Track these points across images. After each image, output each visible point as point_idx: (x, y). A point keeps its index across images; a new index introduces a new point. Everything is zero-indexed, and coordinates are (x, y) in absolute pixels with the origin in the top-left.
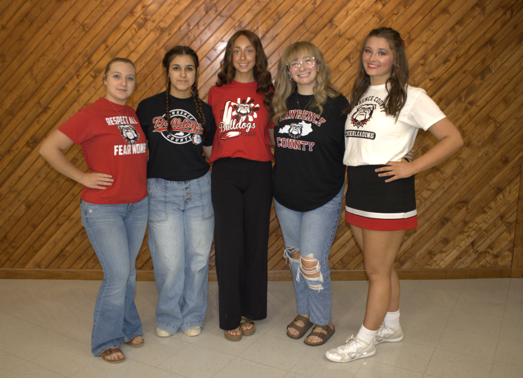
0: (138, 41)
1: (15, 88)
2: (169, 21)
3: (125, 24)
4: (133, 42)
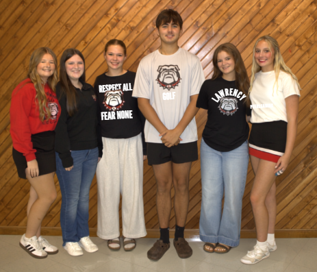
1: (10, 77)
2: (137, 21)
3: (101, 24)
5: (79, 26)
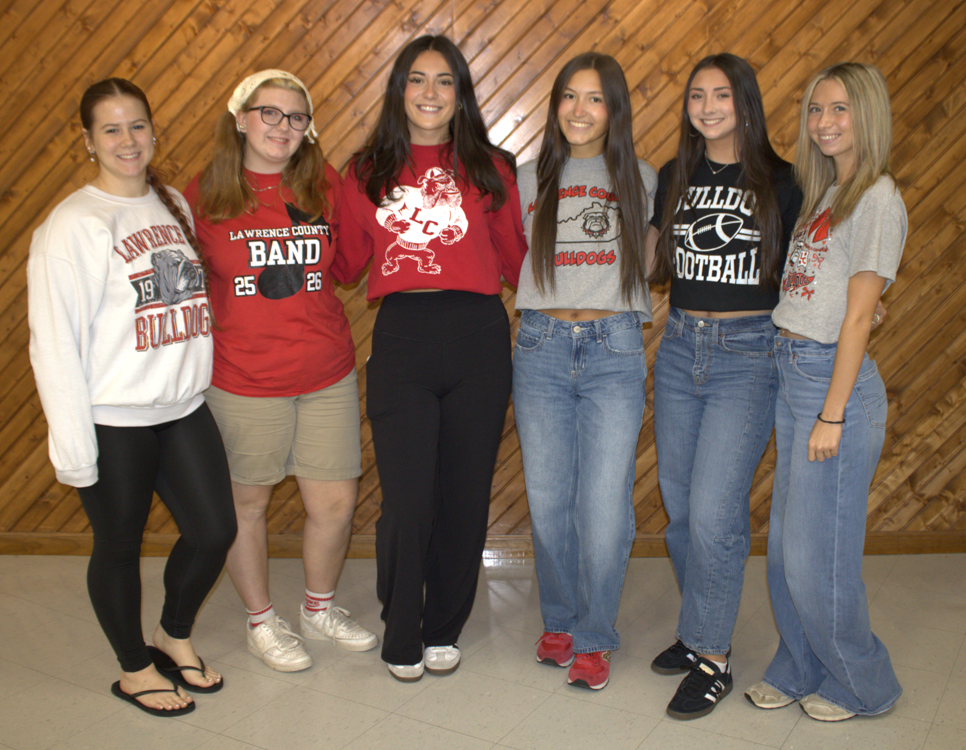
0: (200, 53)
2: (265, 12)
3: (172, 18)
4: (189, 56)
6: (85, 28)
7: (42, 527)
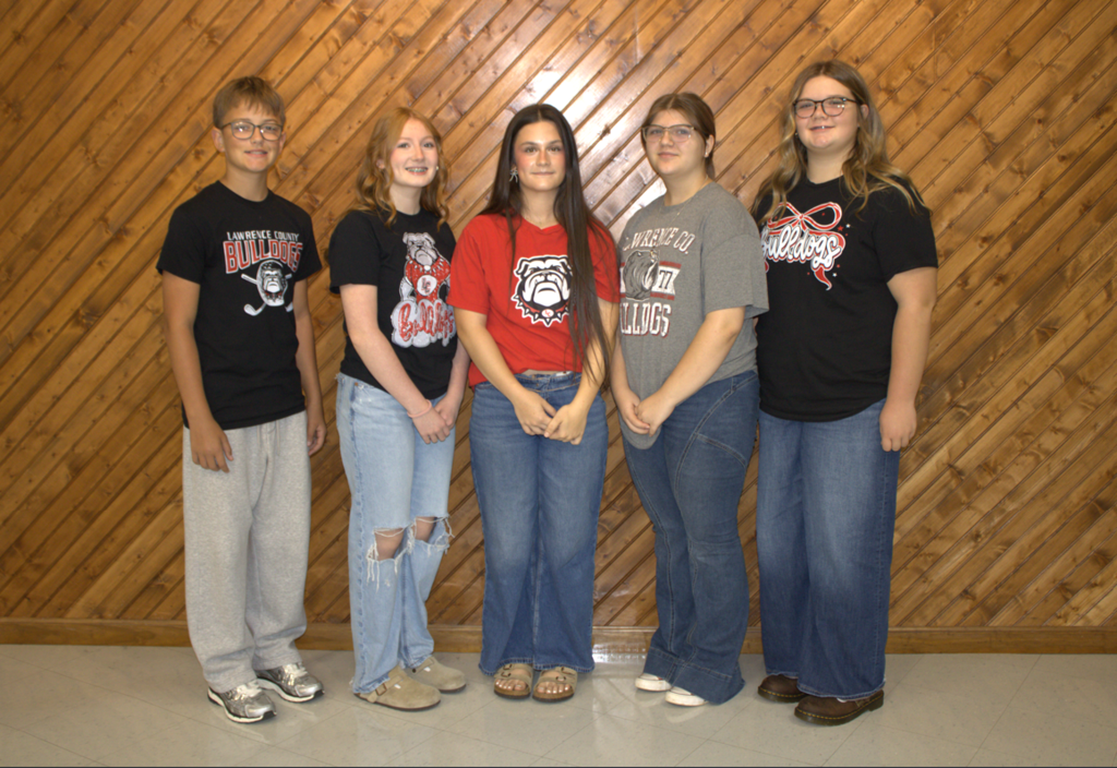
0: (344, 70)
2: (419, 22)
3: (312, 29)
4: (332, 73)
5: (249, 36)
6: (212, 42)
7: (155, 613)
